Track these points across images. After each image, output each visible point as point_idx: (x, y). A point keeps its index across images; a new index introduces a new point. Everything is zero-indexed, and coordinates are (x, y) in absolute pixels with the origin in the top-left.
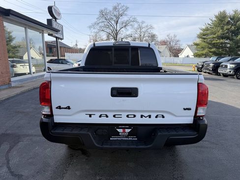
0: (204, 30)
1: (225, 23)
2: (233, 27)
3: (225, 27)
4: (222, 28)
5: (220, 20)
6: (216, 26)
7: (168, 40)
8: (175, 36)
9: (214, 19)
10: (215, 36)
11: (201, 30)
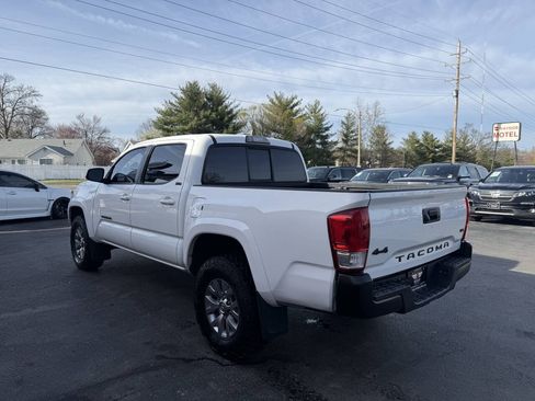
0: (165, 114)
1: (200, 105)
2: (214, 115)
3: (202, 113)
4: (197, 114)
5: (191, 98)
6: (186, 109)
7: (81, 127)
8: (96, 120)
9: (180, 95)
10: (187, 128)
11: (159, 112)
